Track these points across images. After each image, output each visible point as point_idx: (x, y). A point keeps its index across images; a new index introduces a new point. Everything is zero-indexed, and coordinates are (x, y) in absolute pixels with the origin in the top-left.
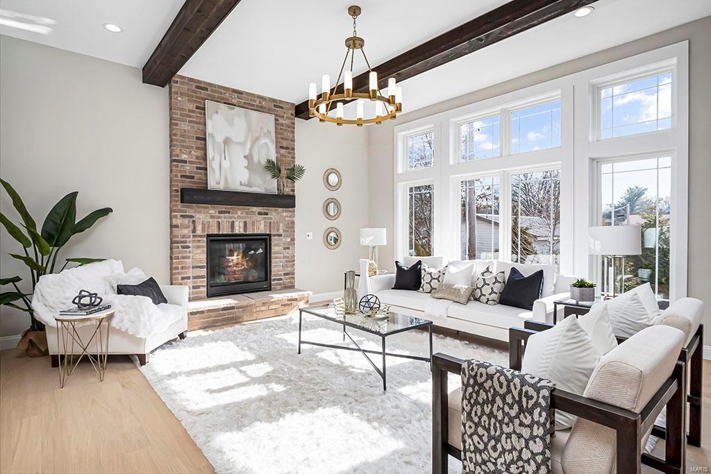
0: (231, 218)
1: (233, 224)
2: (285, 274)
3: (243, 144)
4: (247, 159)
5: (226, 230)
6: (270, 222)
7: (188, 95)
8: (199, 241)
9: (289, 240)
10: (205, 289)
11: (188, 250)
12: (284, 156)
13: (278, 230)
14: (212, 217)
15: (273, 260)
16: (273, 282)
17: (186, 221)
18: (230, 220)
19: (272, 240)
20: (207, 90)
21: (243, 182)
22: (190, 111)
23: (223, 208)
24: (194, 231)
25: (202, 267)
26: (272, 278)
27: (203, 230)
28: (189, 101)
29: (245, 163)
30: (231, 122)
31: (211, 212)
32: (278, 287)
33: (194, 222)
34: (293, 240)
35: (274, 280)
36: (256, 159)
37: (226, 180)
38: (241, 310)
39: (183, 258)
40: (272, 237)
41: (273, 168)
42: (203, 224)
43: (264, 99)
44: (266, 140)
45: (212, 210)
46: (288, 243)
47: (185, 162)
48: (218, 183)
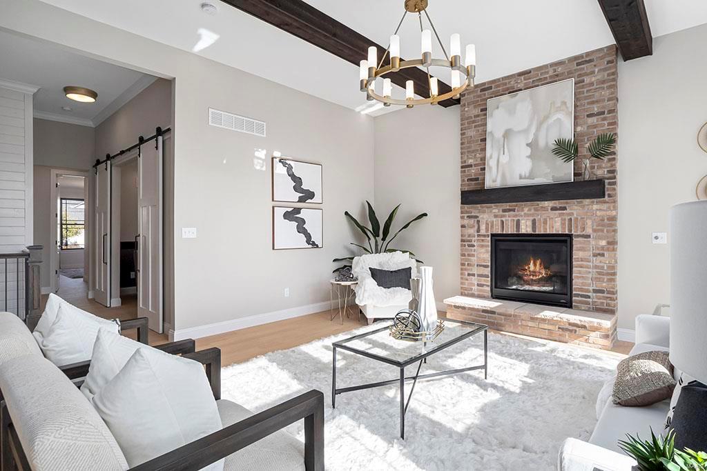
0: (516, 216)
1: (518, 223)
2: (595, 291)
3: (526, 131)
4: (530, 147)
5: (510, 229)
6: (571, 219)
7: (473, 103)
8: (483, 240)
9: (603, 243)
10: (489, 289)
11: (473, 248)
12: (595, 126)
13: (584, 229)
14: (496, 216)
15: (574, 269)
16: (574, 298)
17: (472, 221)
18: (516, 219)
19: (574, 243)
20: (491, 88)
21: (523, 174)
22: (475, 116)
23: (507, 206)
24: (478, 231)
25: (486, 266)
26: (574, 292)
27: (487, 230)
28: (475, 107)
29: (528, 151)
30: (511, 111)
31: (494, 211)
32: (584, 307)
33: (478, 222)
34: (612, 243)
35: (577, 295)
36: (542, 143)
37: (504, 176)
38: (503, 317)
39: (469, 255)
40: (574, 239)
41: (565, 150)
42: (487, 224)
43: (560, 63)
44: (559, 115)
45: (496, 209)
46: (603, 248)
47: (471, 166)
48: (494, 181)
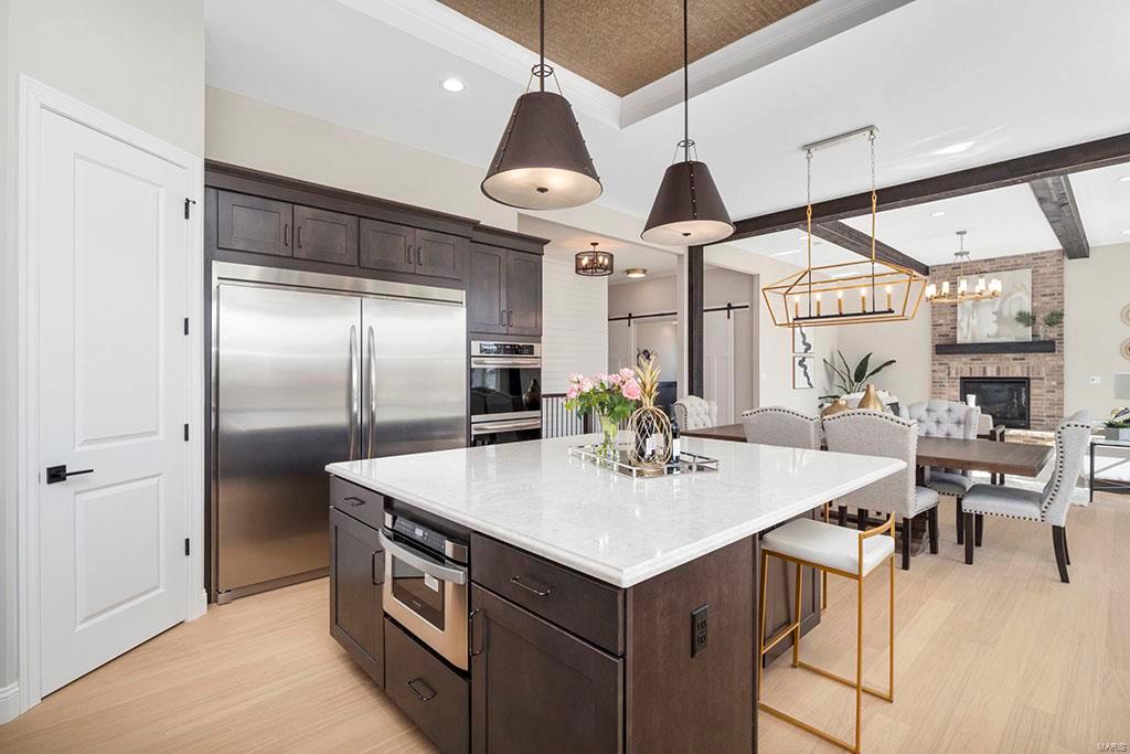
0: (983, 364)
1: (985, 368)
2: (1048, 416)
4: (996, 315)
5: (978, 373)
6: (1029, 367)
8: (953, 382)
9: (1054, 383)
11: (943, 388)
12: (1047, 303)
13: (1039, 374)
14: (965, 364)
15: (1031, 402)
16: (1031, 422)
17: (943, 367)
18: (982, 366)
19: (1031, 383)
20: (959, 268)
21: (990, 334)
23: (974, 356)
24: (949, 374)
26: (1031, 418)
27: (957, 373)
29: (995, 317)
31: (963, 360)
32: (1038, 428)
33: (949, 368)
34: (1061, 384)
35: (1034, 420)
36: (1006, 313)
39: (940, 393)
40: (1032, 381)
41: (1026, 319)
42: (957, 369)
43: (1020, 256)
44: (1020, 294)
45: (965, 358)
46: (1054, 387)
47: (941, 325)
48: (966, 338)
